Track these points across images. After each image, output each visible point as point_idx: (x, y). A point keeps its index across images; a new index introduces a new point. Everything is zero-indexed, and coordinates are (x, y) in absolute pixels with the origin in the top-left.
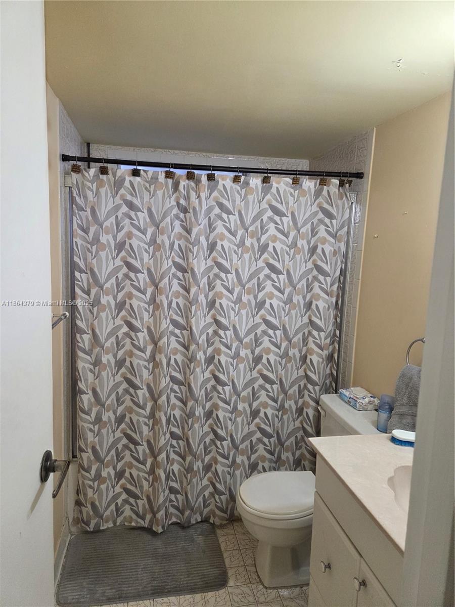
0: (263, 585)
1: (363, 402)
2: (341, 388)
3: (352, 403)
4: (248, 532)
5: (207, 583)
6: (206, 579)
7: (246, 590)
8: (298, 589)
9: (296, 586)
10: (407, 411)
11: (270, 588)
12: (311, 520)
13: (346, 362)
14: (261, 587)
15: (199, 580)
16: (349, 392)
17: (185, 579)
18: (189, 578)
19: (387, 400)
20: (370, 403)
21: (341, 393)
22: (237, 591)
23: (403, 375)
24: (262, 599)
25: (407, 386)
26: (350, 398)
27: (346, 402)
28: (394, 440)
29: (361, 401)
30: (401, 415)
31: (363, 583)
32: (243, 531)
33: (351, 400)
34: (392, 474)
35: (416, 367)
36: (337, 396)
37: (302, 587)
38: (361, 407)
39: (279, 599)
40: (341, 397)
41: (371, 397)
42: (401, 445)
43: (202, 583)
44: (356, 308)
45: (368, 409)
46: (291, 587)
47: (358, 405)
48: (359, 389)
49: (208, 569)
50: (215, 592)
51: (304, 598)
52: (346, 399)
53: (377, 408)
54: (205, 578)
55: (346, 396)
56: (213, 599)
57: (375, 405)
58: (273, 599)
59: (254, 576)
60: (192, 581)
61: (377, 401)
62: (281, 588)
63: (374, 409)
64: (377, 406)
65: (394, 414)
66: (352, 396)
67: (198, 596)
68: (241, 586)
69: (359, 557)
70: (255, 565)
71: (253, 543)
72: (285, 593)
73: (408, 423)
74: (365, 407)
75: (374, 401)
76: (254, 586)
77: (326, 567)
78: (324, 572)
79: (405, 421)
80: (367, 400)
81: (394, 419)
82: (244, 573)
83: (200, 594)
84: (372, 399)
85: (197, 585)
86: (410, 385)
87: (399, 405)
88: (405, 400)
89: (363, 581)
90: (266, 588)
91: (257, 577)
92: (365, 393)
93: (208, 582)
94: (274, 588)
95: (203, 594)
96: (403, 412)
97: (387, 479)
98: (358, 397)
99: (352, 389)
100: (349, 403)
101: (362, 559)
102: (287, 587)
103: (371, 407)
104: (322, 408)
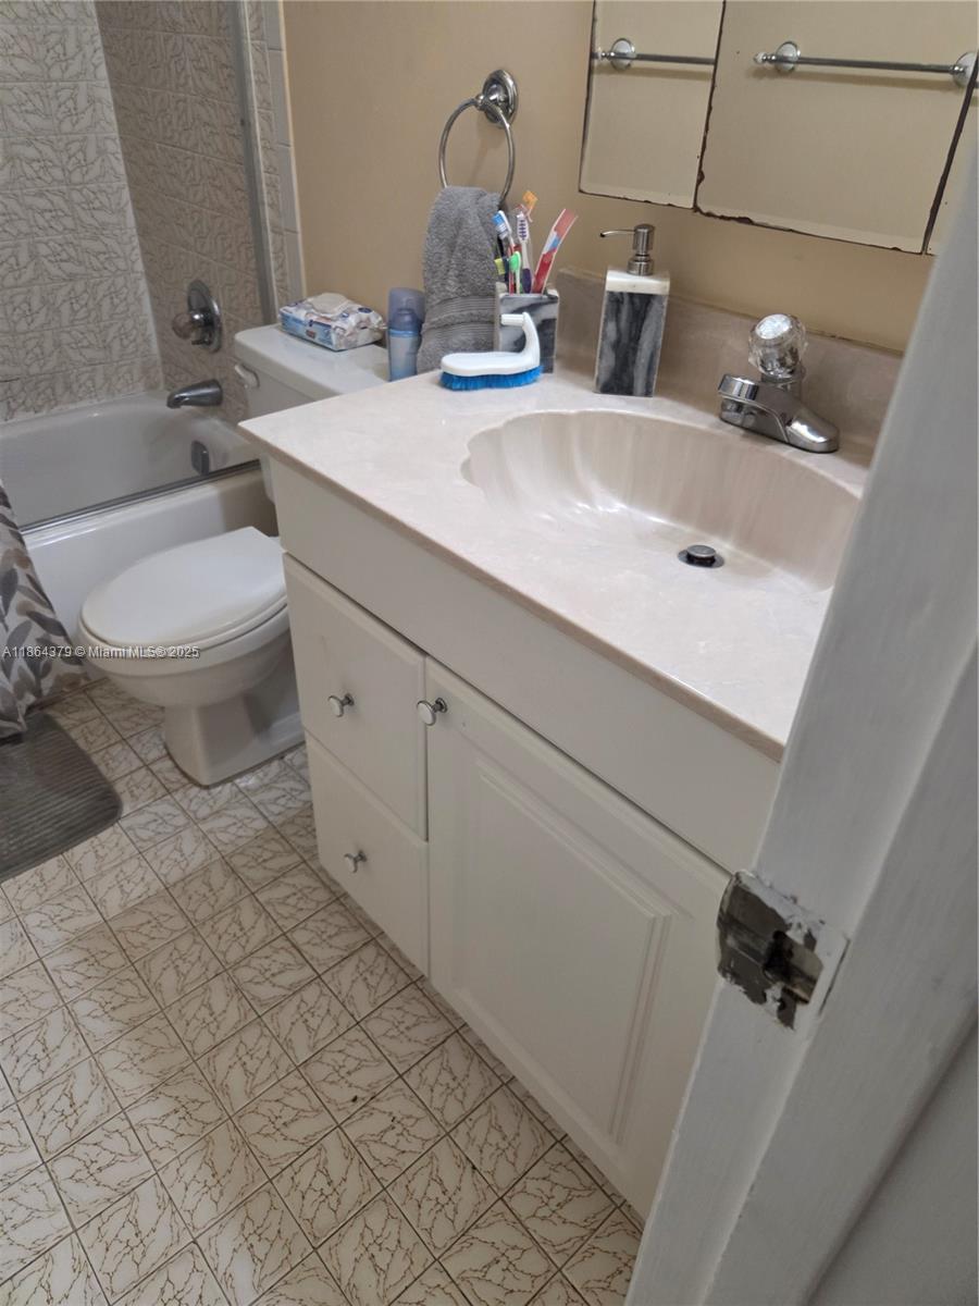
0: (200, 786)
1: (345, 326)
2: (281, 305)
3: (316, 336)
4: (133, 700)
5: (70, 828)
6: (64, 822)
7: (163, 808)
8: (275, 764)
9: (269, 761)
10: (457, 314)
11: (216, 785)
12: (286, 620)
13: (281, 234)
14: (196, 790)
15: (49, 831)
16: (306, 309)
17: (11, 842)
18: (22, 837)
19: (406, 300)
20: (362, 326)
21: (285, 318)
22: (142, 819)
23: (439, 219)
24: (204, 811)
25: (452, 247)
26: (311, 323)
27: (301, 338)
28: (450, 381)
29: (338, 323)
30: (445, 327)
31: (440, 706)
32: (120, 702)
33: (314, 329)
34: (466, 455)
35: (467, 189)
36: (277, 328)
37: (282, 758)
38: (342, 341)
39: (240, 796)
40: (289, 327)
41: (360, 310)
42: (467, 389)
43: (57, 833)
44: (281, 50)
45: (360, 343)
46: (259, 766)
47: (334, 337)
48: (326, 297)
49: (62, 802)
50: (89, 841)
51: (292, 774)
52: (302, 330)
53: (378, 336)
54: (63, 819)
55: (300, 322)
56: (91, 855)
57: (373, 330)
58: (228, 802)
59: (175, 776)
60: (30, 839)
61: (375, 320)
62: (240, 775)
63: (370, 341)
64: (378, 330)
65: (430, 329)
66: (314, 318)
67: (51, 866)
68: (147, 806)
69: (419, 658)
70: (170, 756)
71: (155, 716)
72: (250, 781)
73: (464, 343)
74: (350, 338)
75: (368, 319)
76: (178, 796)
77: (342, 704)
78: (341, 716)
79: (455, 340)
80: (353, 320)
81: (430, 342)
82: (149, 779)
83: (56, 858)
84: (364, 315)
85: (47, 841)
86: (459, 241)
87: (439, 304)
88: (452, 286)
89: (437, 702)
90: (207, 788)
91: (180, 777)
92: (345, 304)
93: (73, 824)
94: (224, 782)
95: (61, 856)
96: (449, 317)
97: (458, 467)
98: (329, 316)
99: (310, 300)
100: (309, 338)
101: (428, 659)
102: (252, 770)
103: (364, 336)
104: (245, 367)
